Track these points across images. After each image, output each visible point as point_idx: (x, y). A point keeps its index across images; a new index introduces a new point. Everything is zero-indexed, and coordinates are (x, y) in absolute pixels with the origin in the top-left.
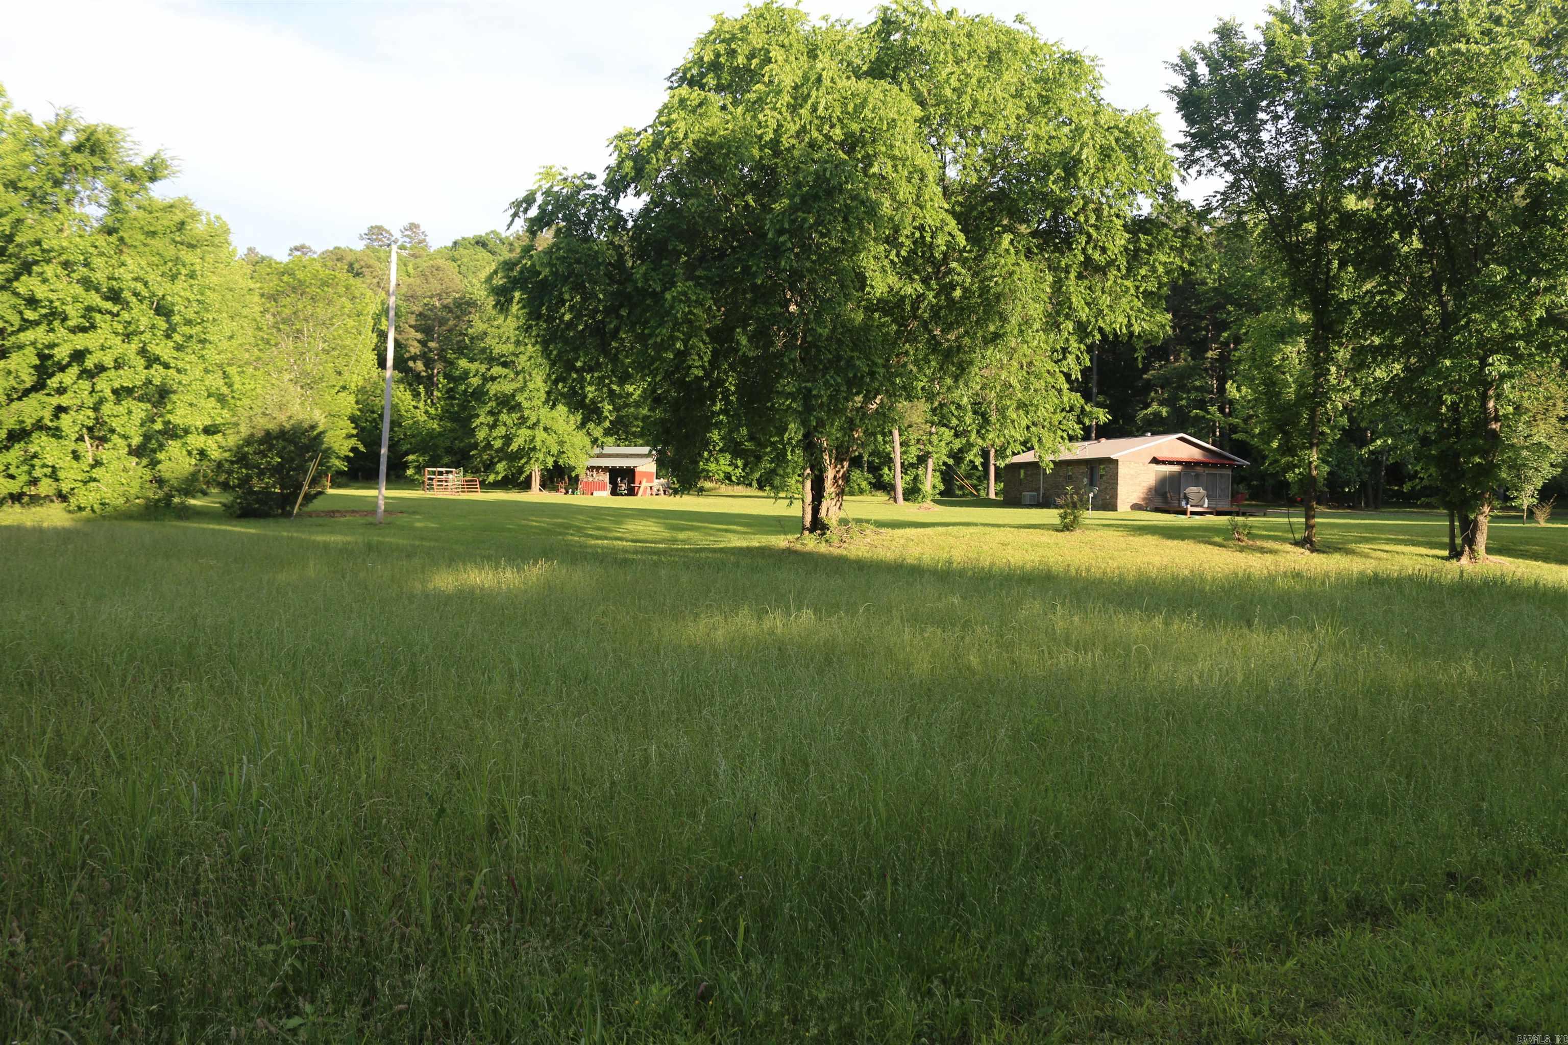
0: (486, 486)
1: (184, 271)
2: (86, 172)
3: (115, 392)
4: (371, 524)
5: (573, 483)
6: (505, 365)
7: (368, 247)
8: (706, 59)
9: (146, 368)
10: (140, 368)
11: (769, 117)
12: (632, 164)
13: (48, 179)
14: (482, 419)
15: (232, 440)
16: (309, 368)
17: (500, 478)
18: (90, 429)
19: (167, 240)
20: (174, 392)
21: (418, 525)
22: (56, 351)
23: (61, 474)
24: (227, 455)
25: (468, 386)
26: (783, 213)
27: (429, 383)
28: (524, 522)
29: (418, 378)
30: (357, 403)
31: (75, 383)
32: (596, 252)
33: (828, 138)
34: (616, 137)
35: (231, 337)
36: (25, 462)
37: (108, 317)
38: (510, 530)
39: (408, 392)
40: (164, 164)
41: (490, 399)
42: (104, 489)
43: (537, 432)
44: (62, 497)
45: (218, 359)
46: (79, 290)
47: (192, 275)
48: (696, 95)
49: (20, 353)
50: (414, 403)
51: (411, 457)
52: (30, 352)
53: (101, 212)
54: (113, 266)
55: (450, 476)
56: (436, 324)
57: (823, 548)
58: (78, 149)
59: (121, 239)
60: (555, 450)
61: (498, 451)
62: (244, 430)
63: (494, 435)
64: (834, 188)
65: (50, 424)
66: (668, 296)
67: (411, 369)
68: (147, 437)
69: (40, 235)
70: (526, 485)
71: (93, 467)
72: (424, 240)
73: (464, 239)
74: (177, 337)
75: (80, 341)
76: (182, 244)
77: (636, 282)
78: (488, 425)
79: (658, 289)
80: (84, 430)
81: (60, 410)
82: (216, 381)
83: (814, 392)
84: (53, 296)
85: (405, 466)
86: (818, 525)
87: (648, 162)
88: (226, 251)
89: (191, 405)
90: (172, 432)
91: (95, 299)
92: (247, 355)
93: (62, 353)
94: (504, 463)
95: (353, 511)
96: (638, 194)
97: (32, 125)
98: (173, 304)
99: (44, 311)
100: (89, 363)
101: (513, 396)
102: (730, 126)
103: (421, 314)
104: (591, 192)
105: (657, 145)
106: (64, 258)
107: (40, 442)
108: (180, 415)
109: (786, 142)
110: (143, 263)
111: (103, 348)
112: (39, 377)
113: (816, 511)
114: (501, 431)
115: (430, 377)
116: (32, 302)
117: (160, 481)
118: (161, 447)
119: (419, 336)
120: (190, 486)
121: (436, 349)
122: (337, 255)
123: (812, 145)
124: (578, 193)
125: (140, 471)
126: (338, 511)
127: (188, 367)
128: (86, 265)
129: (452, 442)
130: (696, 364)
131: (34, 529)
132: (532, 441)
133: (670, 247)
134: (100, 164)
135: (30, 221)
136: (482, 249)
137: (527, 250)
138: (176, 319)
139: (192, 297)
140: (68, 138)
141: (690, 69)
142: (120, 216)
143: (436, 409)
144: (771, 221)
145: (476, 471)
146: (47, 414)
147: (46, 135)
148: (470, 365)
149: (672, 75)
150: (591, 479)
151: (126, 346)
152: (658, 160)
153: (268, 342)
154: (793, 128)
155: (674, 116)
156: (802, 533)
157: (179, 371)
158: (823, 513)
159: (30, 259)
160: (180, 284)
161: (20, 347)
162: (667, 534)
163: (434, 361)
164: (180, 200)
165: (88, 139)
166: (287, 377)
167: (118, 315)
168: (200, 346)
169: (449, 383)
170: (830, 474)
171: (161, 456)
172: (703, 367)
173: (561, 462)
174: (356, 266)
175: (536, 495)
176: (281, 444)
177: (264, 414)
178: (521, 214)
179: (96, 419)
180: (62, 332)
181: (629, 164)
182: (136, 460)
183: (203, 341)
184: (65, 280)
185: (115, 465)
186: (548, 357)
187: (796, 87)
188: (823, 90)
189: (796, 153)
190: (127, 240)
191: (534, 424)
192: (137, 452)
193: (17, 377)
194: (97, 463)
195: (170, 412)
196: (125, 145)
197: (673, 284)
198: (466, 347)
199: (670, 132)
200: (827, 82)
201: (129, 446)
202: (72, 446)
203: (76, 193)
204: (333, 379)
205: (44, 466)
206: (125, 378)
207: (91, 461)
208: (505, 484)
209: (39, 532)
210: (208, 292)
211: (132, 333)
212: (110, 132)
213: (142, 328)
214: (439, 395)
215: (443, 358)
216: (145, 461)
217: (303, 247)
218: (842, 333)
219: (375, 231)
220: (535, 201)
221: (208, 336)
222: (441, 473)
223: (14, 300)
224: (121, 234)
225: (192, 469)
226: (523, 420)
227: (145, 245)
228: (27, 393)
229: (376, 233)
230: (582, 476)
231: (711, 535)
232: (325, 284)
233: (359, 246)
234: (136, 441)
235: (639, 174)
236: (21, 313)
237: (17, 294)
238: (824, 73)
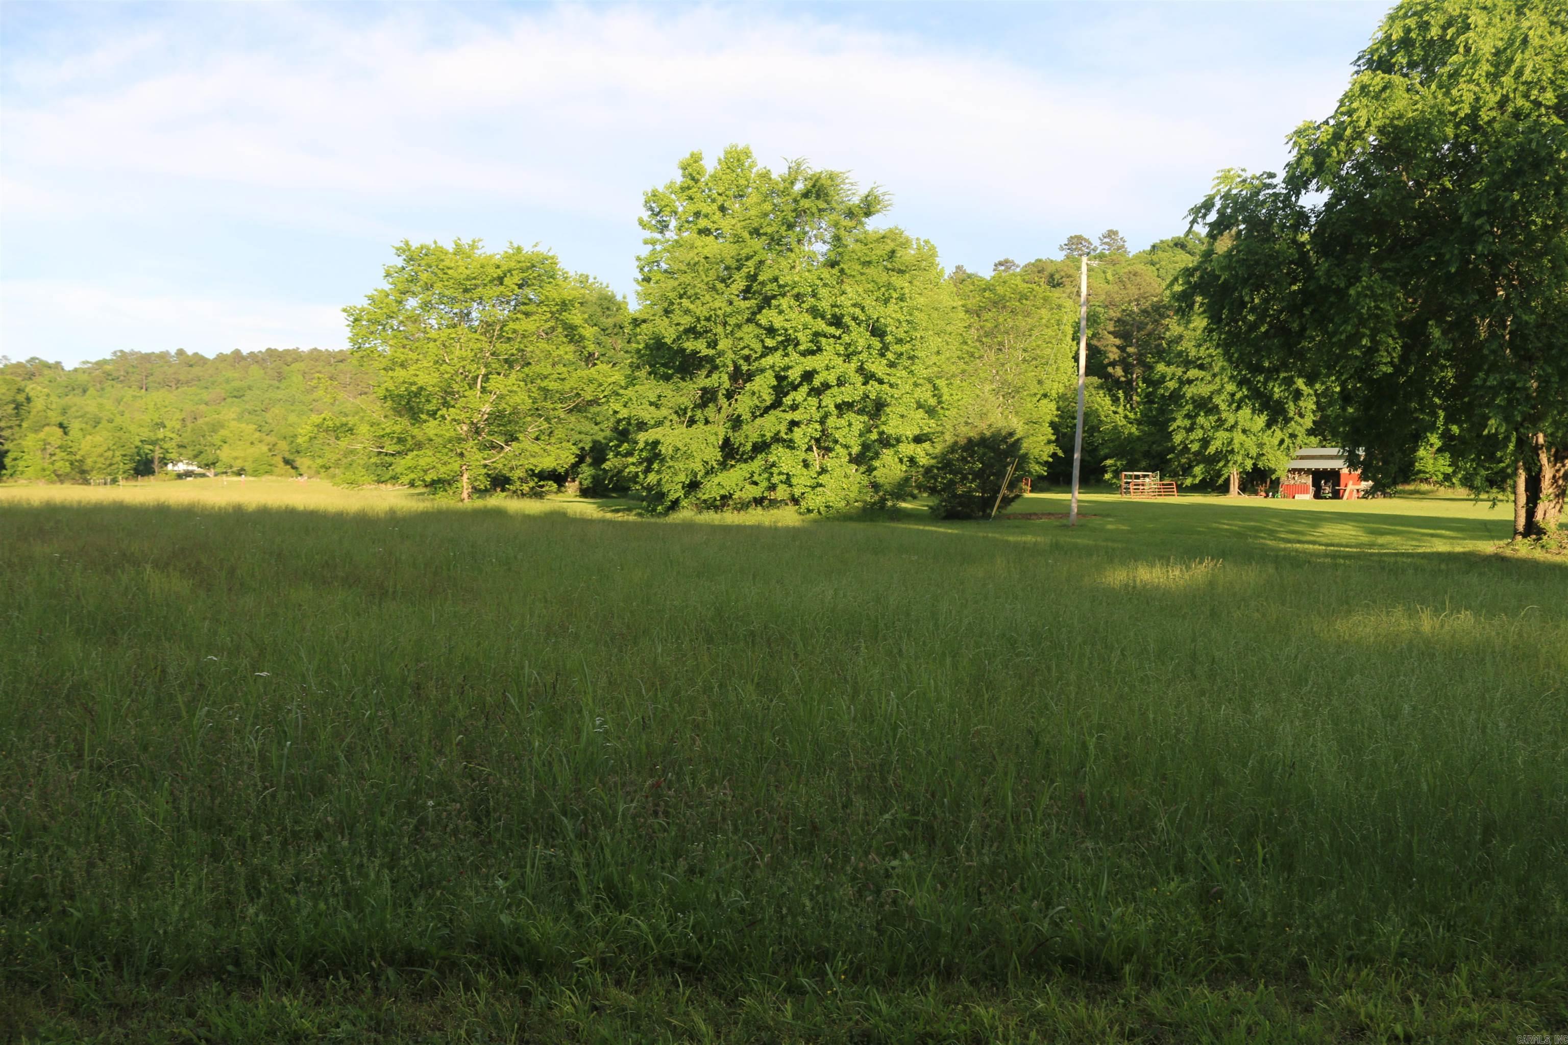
0: (1182, 490)
1: (895, 295)
2: (813, 214)
3: (838, 407)
4: (1064, 526)
5: (1274, 487)
6: (1201, 367)
7: (1067, 257)
8: (1394, 37)
9: (864, 384)
10: (859, 385)
11: (1465, 91)
12: (1311, 159)
13: (783, 224)
14: (1179, 422)
15: (939, 448)
16: (1010, 378)
17: (1197, 481)
18: (818, 440)
19: (881, 268)
20: (888, 405)
21: (1110, 527)
22: (790, 372)
23: (794, 481)
24: (933, 462)
25: (1167, 388)
26: (1481, 194)
27: (1128, 388)
28: (1215, 525)
29: (1117, 383)
30: (1058, 409)
31: (805, 400)
32: (1277, 252)
33: (1538, 104)
34: (1296, 132)
35: (938, 353)
36: (765, 470)
37: (832, 340)
38: (1199, 533)
39: (1108, 398)
40: (877, 199)
41: (1187, 402)
42: (829, 493)
43: (1235, 434)
44: (795, 501)
45: (925, 373)
46: (808, 318)
47: (902, 299)
48: (1380, 78)
49: (762, 376)
50: (1113, 408)
51: (1109, 462)
52: (769, 374)
53: (825, 248)
54: (835, 295)
55: (1147, 480)
56: (1135, 329)
57: (1538, 554)
58: (806, 195)
59: (842, 271)
60: (1254, 452)
61: (1196, 454)
62: (949, 438)
63: (1192, 438)
64: (1544, 159)
65: (785, 437)
66: (1352, 292)
67: (1110, 375)
68: (865, 447)
69: (777, 273)
70: (1224, 489)
71: (819, 474)
72: (1123, 246)
73: (1162, 242)
74: (890, 355)
75: (810, 363)
76: (893, 270)
77: (1319, 279)
78: (1185, 428)
79: (1342, 285)
80: (813, 442)
81: (794, 424)
82: (925, 394)
83: (1518, 385)
84: (787, 325)
85: (1104, 470)
86: (1532, 529)
87: (1329, 155)
88: (934, 272)
89: (902, 416)
90: (886, 442)
91: (821, 325)
92: (954, 368)
93: (794, 375)
94: (1202, 466)
95: (1050, 514)
96: (1319, 189)
97: (770, 179)
98: (886, 326)
99: (780, 339)
100: (816, 382)
101: (1210, 398)
102: (1419, 106)
103: (1119, 320)
104: (1270, 191)
105: (1337, 136)
106: (796, 291)
107: (778, 453)
108: (892, 426)
109: (1485, 116)
110: (860, 290)
111: (827, 368)
112: (777, 396)
113: (1530, 514)
114: (1198, 434)
115: (1129, 382)
116: (771, 331)
117: (875, 486)
118: (877, 455)
119: (1118, 342)
120: (901, 490)
121: (1134, 354)
122: (1039, 267)
123: (1517, 115)
124: (1258, 194)
125: (859, 477)
126: (1035, 514)
127: (899, 382)
128: (814, 295)
129: (1150, 447)
130: (1384, 361)
131: (770, 527)
132: (1230, 443)
133: (1355, 241)
134: (823, 205)
135: (769, 262)
136: (1181, 251)
137: (1208, 255)
138: (889, 338)
139: (902, 318)
140: (799, 187)
141: (1377, 49)
142: (840, 250)
143: (1136, 414)
144: (1466, 203)
145: (1174, 475)
146: (783, 428)
147: (781, 186)
148: (1167, 369)
149: (1359, 59)
150: (1292, 482)
151: (846, 365)
152: (1339, 153)
153: (972, 355)
154: (1493, 99)
155: (1355, 105)
156: (1513, 538)
157: (891, 386)
158: (1539, 516)
159: (769, 293)
160: (892, 306)
161: (763, 371)
162: (1365, 538)
163: (1134, 366)
164: (891, 231)
165: (814, 186)
166: (988, 388)
167: (840, 338)
168: (909, 362)
169: (1148, 387)
170: (1548, 473)
171: (876, 463)
172: (1391, 363)
173: (1260, 465)
174: (1057, 277)
175: (1235, 498)
176: (981, 451)
177: (967, 423)
178: (1199, 220)
179: (823, 431)
180: (795, 356)
181: (1308, 160)
182: (854, 467)
183: (911, 358)
184: (797, 309)
185: (838, 472)
186: (1230, 360)
187: (1498, 53)
188: (1530, 51)
189: (1496, 126)
190: (847, 271)
191: (1233, 427)
192: (857, 460)
193: (760, 397)
194: (823, 471)
195: (884, 423)
196: (845, 187)
197: (1358, 279)
198: (1164, 351)
199: (1351, 122)
200: (1535, 41)
201: (850, 454)
202: (803, 455)
203: (805, 233)
204: (1034, 388)
205: (780, 473)
206: (847, 394)
207: (818, 469)
208: (1203, 487)
209: (775, 531)
210: (916, 313)
211: (851, 354)
212: (831, 177)
213: (860, 349)
214: (1138, 399)
215: (1142, 362)
216: (863, 468)
217: (1006, 261)
218: (1556, 319)
219: (1075, 241)
220: (1213, 205)
221: (916, 353)
222: (1137, 477)
223: (758, 331)
224: (842, 265)
225: (903, 475)
226: (1221, 422)
227: (862, 274)
228: (767, 410)
229: (1076, 243)
230: (1283, 479)
231: (1413, 539)
232: (1023, 297)
233: (1059, 256)
234: (856, 450)
235: (1320, 167)
236: (762, 341)
237: (759, 325)
238: (1531, 33)
